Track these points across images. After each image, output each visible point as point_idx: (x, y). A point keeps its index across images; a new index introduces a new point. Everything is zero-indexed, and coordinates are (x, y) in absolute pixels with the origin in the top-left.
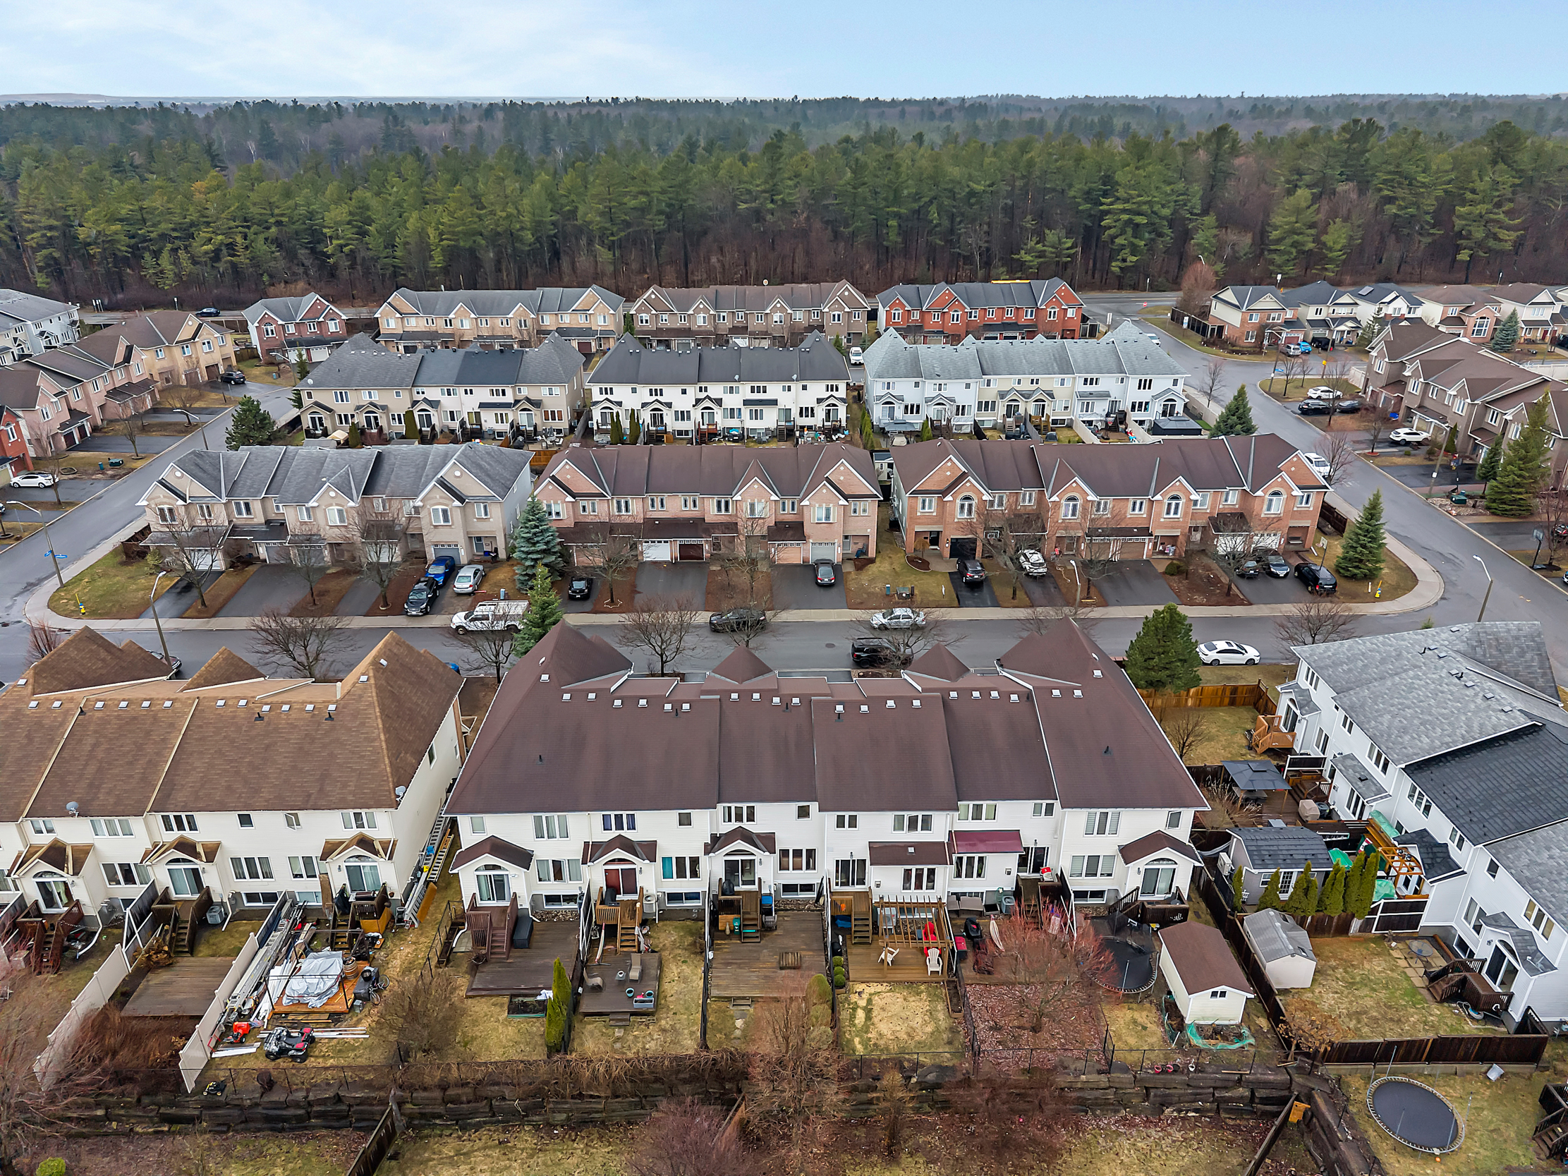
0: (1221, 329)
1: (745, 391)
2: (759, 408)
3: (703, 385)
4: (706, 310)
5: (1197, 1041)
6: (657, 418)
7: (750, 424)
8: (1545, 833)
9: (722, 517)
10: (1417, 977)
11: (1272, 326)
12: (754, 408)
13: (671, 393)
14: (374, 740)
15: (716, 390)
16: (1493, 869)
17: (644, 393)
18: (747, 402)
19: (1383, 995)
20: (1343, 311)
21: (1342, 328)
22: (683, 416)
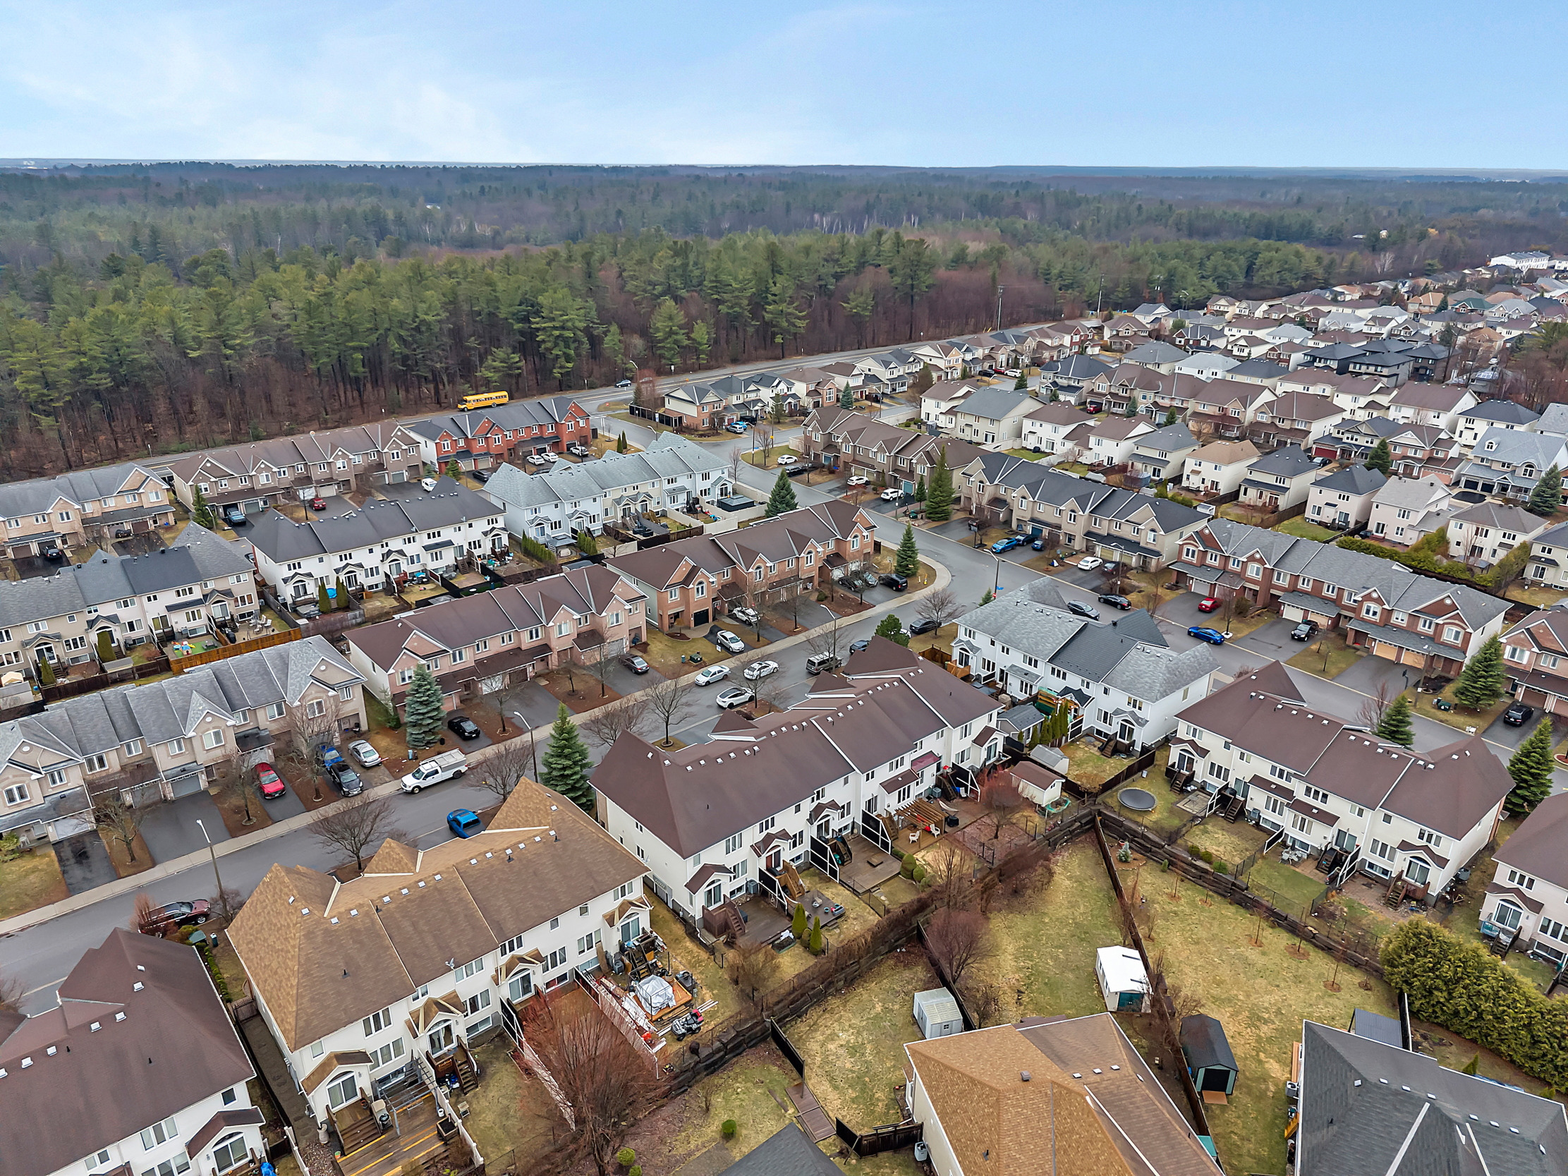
0: (680, 418)
2: (437, 550)
4: (268, 469)
5: (1054, 811)
8: (1118, 668)
9: (535, 642)
10: (1095, 751)
11: (718, 413)
12: (434, 551)
14: (598, 841)
16: (1106, 691)
19: (1091, 764)
20: (752, 396)
21: (756, 408)
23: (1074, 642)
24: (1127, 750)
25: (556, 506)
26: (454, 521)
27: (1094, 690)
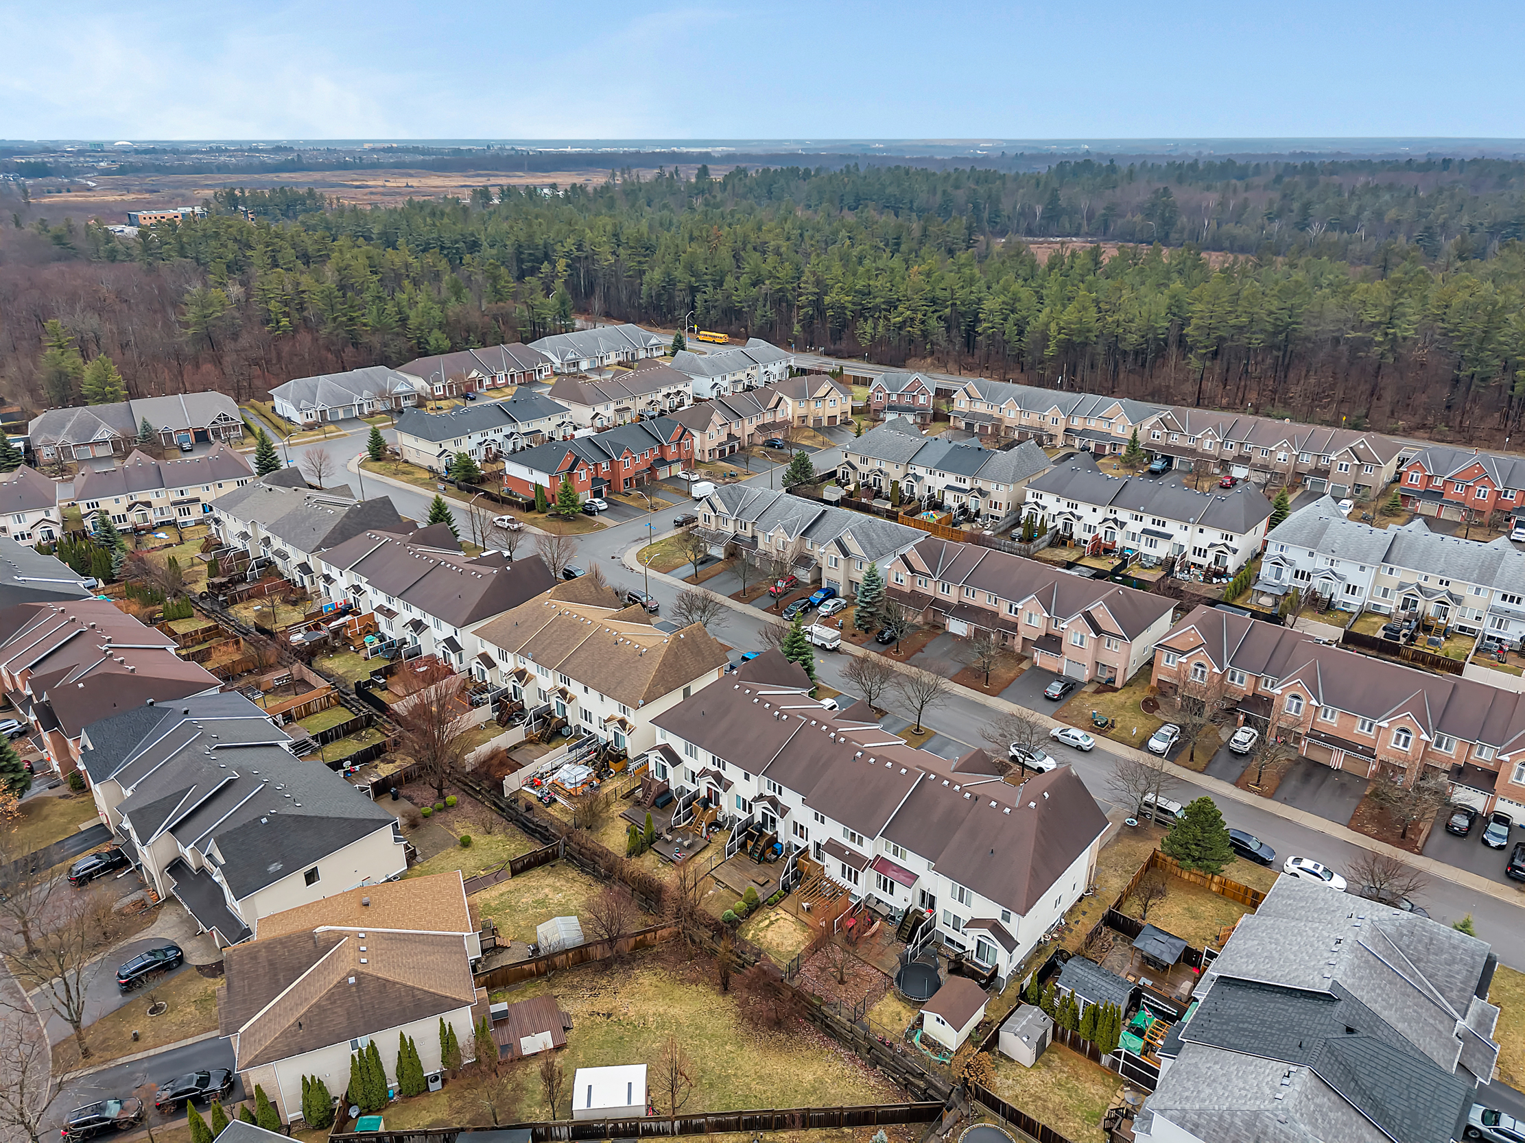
1: (1147, 521)
2: (1154, 538)
3: (1114, 508)
4: (1213, 437)
5: (919, 1042)
6: (1068, 526)
7: (1144, 549)
9: (1010, 617)
12: (1150, 537)
13: (1084, 509)
14: (649, 675)
15: (1123, 515)
17: (1062, 504)
18: (1145, 531)
22: (1090, 529)
25: (1311, 554)
26: (1182, 517)
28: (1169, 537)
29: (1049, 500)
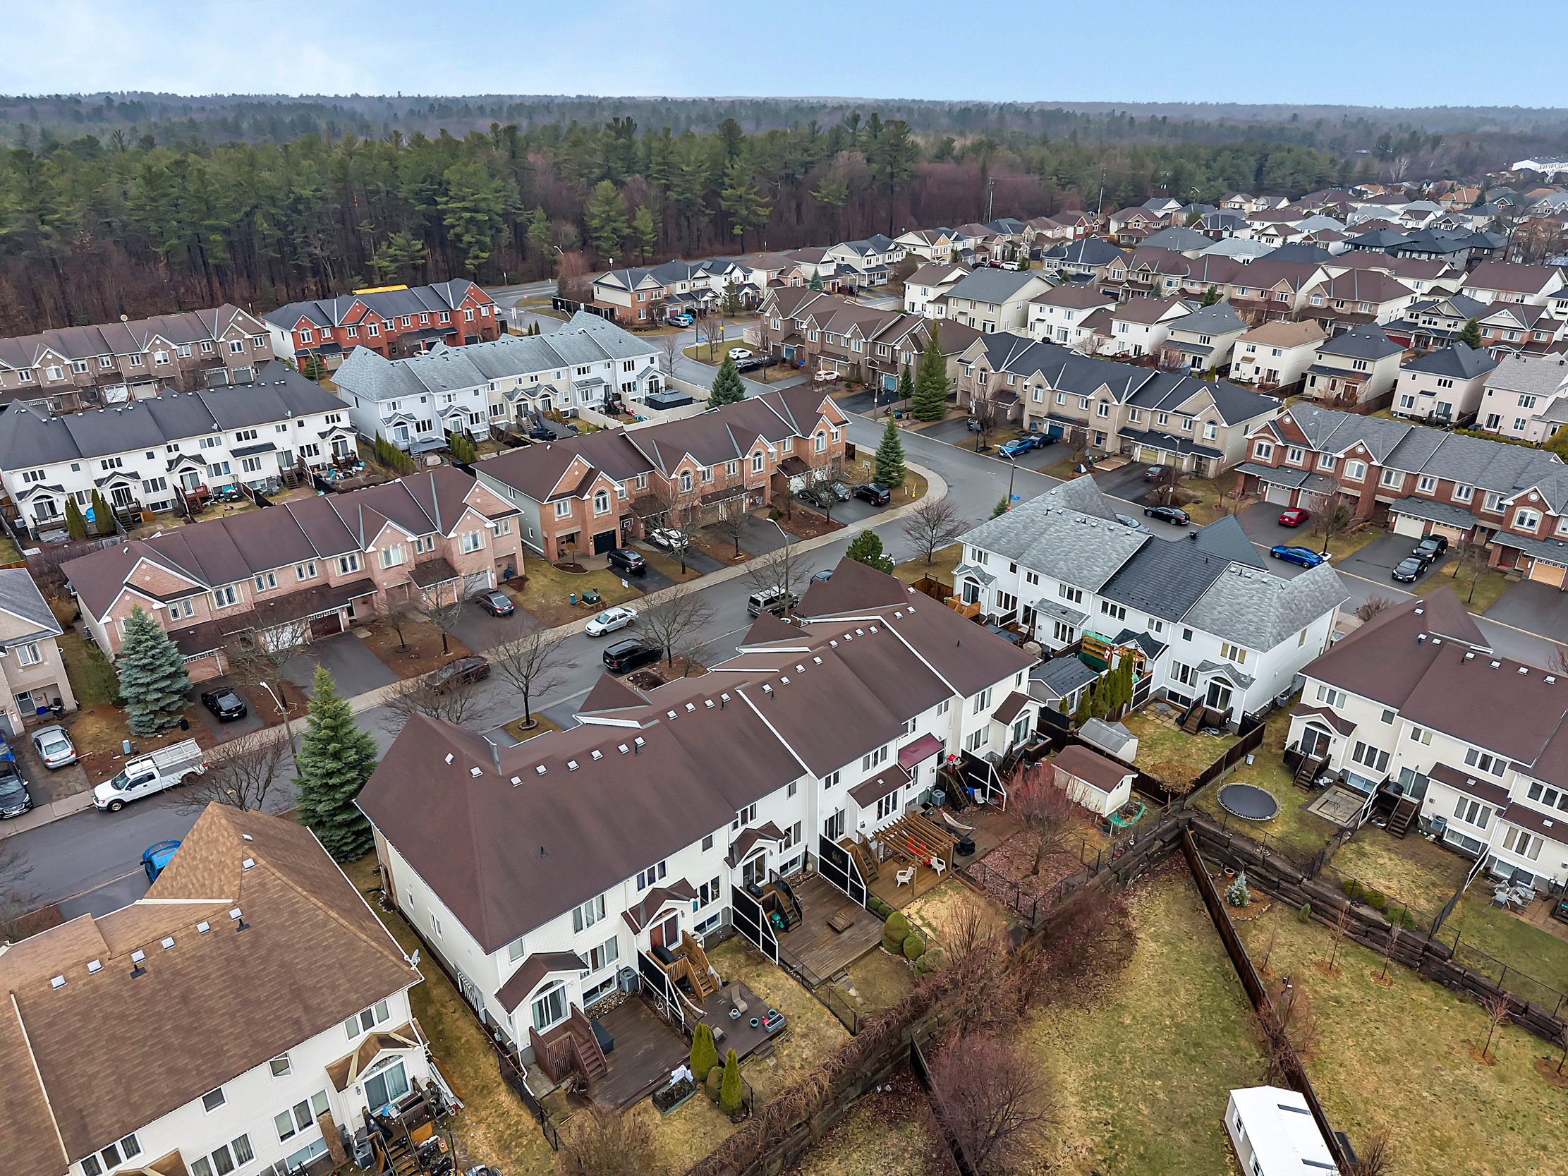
0: (612, 310)
1: (229, 440)
2: (253, 456)
3: (171, 443)
4: (56, 361)
5: (1122, 824)
6: (122, 494)
7: (246, 477)
8: (1204, 599)
9: (351, 576)
10: (1171, 724)
11: (658, 302)
12: (247, 458)
13: (133, 461)
14: (325, 924)
15: (190, 446)
16: (1187, 635)
17: (93, 469)
18: (236, 453)
19: (1168, 744)
20: (700, 284)
21: (706, 298)
22: (156, 484)
23: (1134, 565)
24: (1221, 724)
25: (423, 400)
26: (273, 416)
27: (1170, 633)
28: (271, 447)
29: (57, 473)
